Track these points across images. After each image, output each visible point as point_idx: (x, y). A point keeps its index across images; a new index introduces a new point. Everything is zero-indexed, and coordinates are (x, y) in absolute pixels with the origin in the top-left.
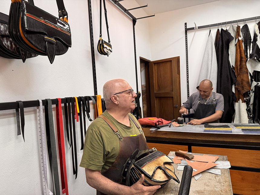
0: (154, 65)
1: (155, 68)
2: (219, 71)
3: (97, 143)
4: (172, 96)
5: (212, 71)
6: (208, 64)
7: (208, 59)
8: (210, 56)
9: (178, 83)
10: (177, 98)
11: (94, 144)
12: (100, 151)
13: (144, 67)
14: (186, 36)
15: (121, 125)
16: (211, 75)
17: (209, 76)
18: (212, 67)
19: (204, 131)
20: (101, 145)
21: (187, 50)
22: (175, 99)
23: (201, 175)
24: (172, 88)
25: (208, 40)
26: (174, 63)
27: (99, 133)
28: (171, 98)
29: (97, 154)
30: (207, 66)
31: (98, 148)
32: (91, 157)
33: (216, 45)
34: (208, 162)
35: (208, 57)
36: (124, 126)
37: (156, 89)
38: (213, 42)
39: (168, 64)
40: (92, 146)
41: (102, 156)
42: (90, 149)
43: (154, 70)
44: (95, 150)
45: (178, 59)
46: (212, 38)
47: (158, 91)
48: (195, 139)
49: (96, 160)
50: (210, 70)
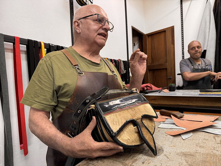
0: (148, 37)
1: (149, 40)
2: (218, 38)
3: (45, 76)
4: (166, 68)
5: (210, 39)
6: (205, 32)
7: (205, 28)
8: (208, 24)
9: (172, 53)
10: (171, 69)
11: (41, 77)
12: (48, 86)
13: (138, 41)
14: (181, 6)
15: (85, 60)
16: (208, 44)
17: (206, 45)
18: (210, 35)
19: (199, 95)
20: (51, 78)
21: (182, 20)
22: (169, 70)
23: (191, 134)
24: (166, 59)
25: (206, 7)
26: (168, 34)
27: (50, 63)
28: (165, 70)
29: (44, 90)
30: (204, 34)
31: (46, 82)
32: (36, 93)
33: (215, 12)
34: (202, 122)
35: (206, 25)
36: (89, 62)
37: (149, 62)
38: (211, 8)
39: (162, 35)
40: (39, 79)
41: (50, 92)
42: (37, 82)
43: (147, 43)
44: (42, 84)
45: (172, 29)
46: (210, 4)
47: (151, 64)
48: (188, 105)
49: (42, 96)
50: (208, 38)
